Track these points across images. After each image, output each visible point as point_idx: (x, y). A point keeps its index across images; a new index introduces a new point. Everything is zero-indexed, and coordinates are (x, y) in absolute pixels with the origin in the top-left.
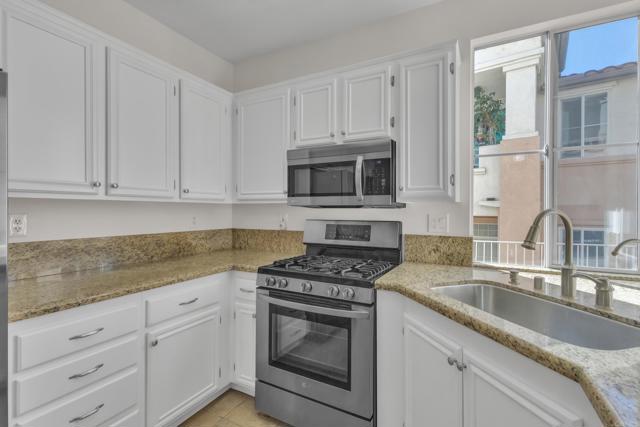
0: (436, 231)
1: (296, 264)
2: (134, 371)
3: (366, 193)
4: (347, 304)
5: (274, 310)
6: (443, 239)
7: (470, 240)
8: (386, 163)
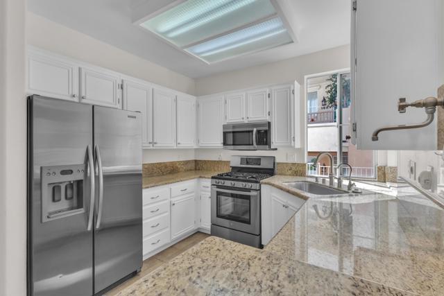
0: (290, 161)
1: (228, 175)
2: (166, 214)
3: (257, 144)
4: (249, 190)
5: (219, 194)
6: (294, 164)
7: (305, 165)
8: (267, 132)
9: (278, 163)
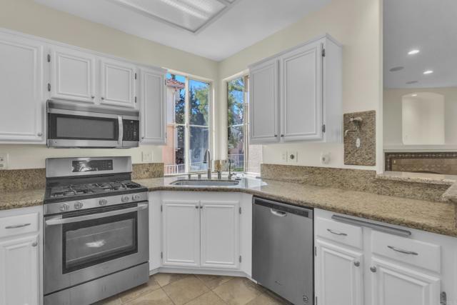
0: (146, 161)
3: (123, 139)
6: (150, 164)
7: (163, 164)
8: (137, 123)
9: (133, 165)
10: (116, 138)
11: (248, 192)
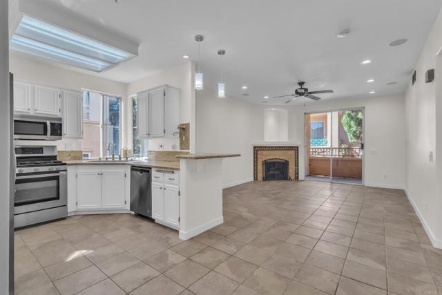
3: (51, 135)
6: (72, 152)
8: (61, 125)
9: (58, 152)
10: (45, 134)
11: (128, 164)
